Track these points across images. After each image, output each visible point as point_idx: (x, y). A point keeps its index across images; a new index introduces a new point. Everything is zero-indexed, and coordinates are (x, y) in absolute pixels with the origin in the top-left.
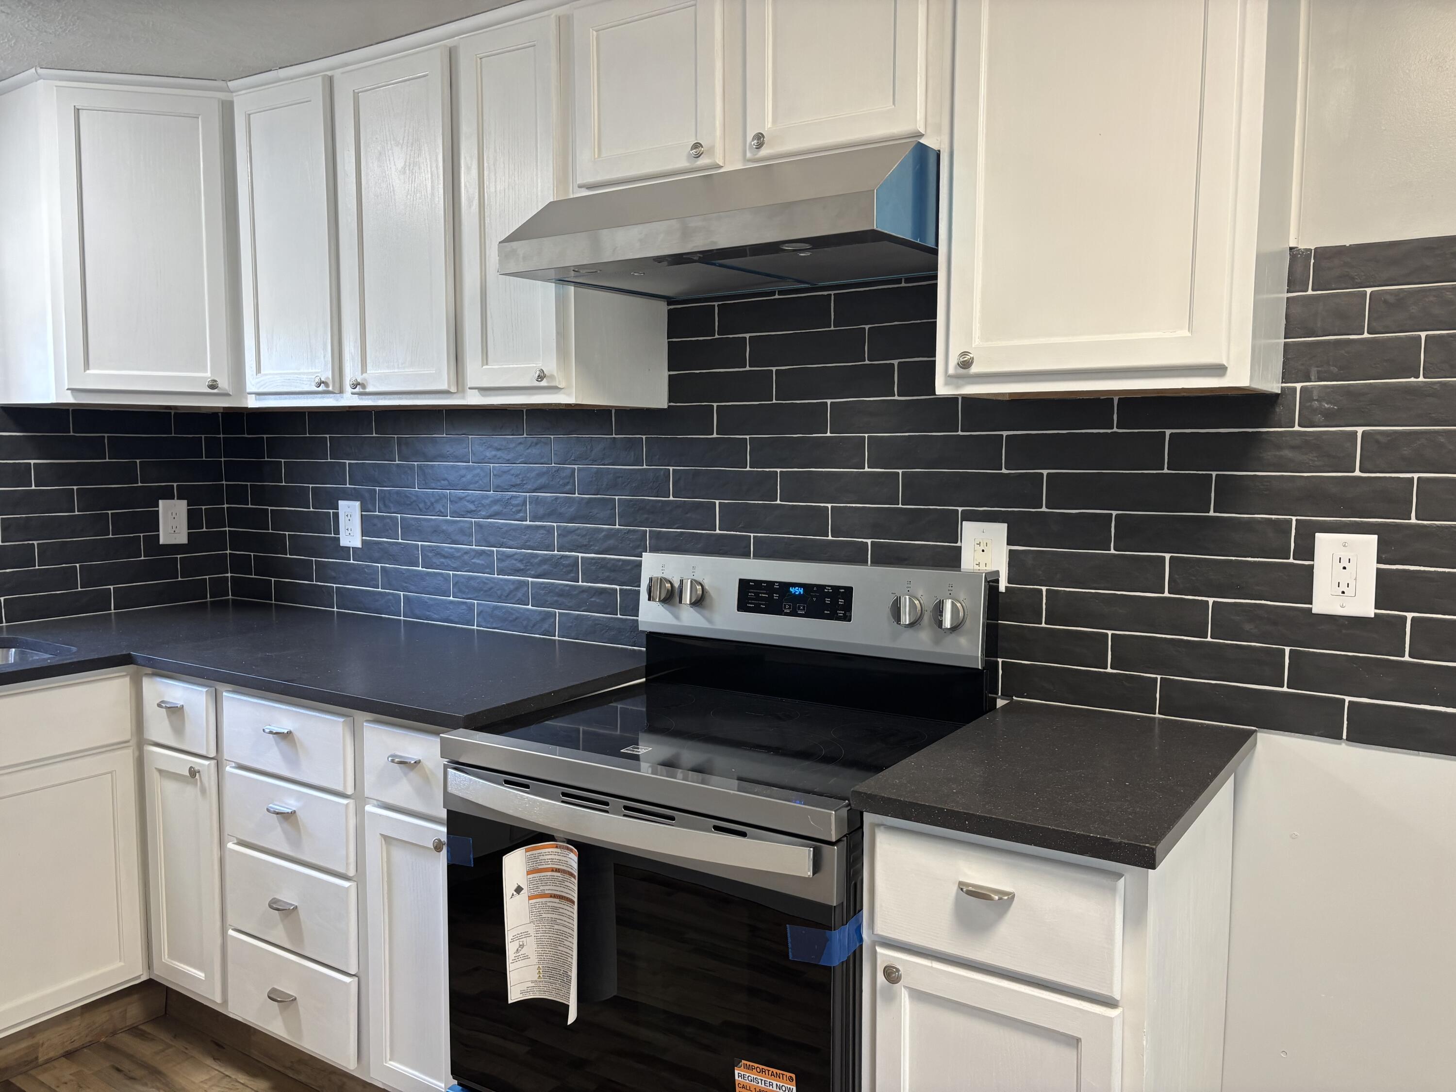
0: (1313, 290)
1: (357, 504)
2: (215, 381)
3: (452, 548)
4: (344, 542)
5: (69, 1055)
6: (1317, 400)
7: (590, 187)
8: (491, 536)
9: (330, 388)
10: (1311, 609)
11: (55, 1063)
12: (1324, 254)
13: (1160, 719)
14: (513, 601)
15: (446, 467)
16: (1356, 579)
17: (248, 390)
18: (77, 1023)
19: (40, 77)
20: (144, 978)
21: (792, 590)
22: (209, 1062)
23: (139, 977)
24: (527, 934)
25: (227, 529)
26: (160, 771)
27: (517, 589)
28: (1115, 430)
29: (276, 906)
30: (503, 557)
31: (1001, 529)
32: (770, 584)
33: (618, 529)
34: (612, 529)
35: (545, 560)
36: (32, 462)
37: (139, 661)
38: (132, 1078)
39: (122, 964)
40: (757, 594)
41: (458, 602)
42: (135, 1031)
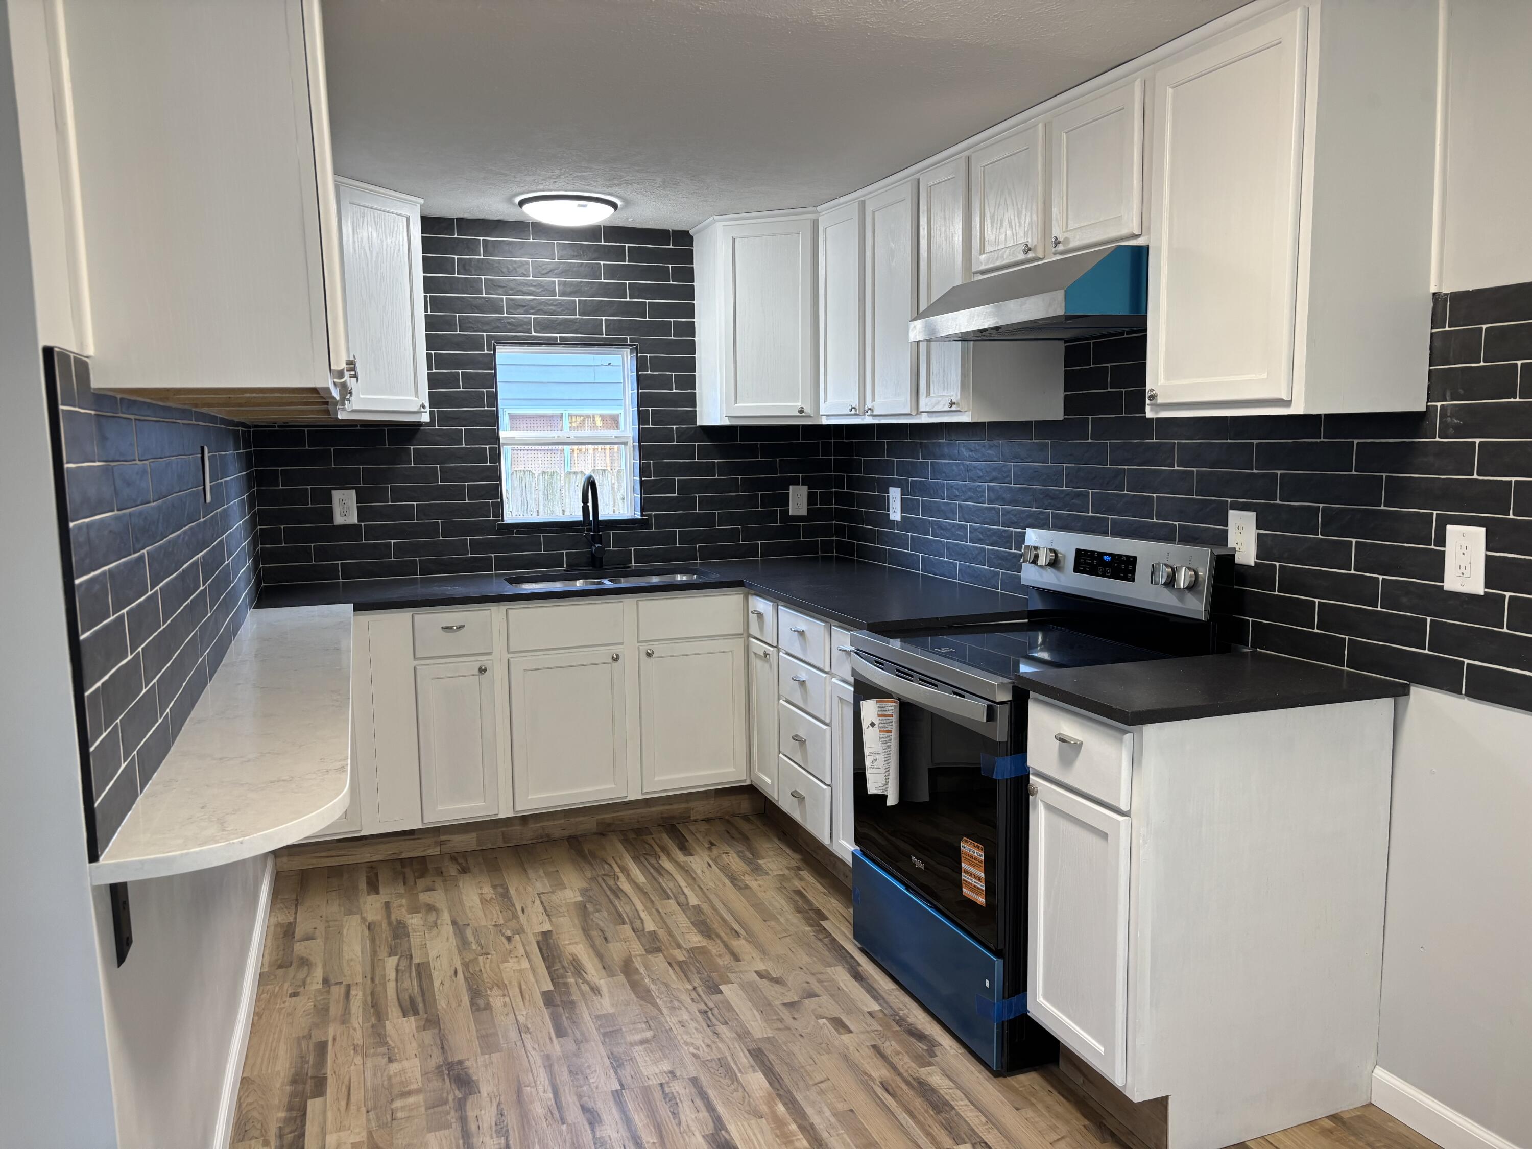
0: (1449, 327)
1: (899, 490)
2: (802, 408)
3: (946, 522)
4: (892, 517)
5: (707, 820)
6: (1449, 416)
7: (983, 272)
8: (967, 514)
9: (858, 412)
10: (1443, 586)
11: (699, 822)
12: (1458, 297)
13: (1348, 672)
14: (977, 562)
15: (945, 463)
16: (1470, 563)
17: (821, 413)
18: (712, 802)
19: (716, 221)
20: (748, 783)
21: (1105, 558)
22: (776, 840)
23: (744, 781)
24: (878, 754)
25: (834, 506)
26: (755, 654)
27: (979, 553)
28: (1322, 439)
29: (796, 738)
30: (973, 530)
31: (1252, 516)
32: (1093, 552)
33: (1034, 511)
34: (1030, 511)
35: (995, 533)
36: (716, 461)
37: (746, 585)
38: (733, 838)
39: (734, 770)
40: (1085, 560)
41: (949, 562)
42: (745, 817)
